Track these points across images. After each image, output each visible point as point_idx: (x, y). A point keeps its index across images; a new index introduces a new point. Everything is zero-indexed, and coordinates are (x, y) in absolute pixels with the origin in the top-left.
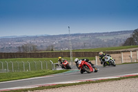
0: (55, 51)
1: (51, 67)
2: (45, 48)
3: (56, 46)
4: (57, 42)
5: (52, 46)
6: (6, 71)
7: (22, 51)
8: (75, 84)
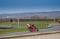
0: (47, 18)
1: (45, 25)
2: (43, 17)
3: (47, 17)
4: (48, 15)
5: (46, 17)
6: (26, 27)
7: (33, 18)
8: (56, 33)
